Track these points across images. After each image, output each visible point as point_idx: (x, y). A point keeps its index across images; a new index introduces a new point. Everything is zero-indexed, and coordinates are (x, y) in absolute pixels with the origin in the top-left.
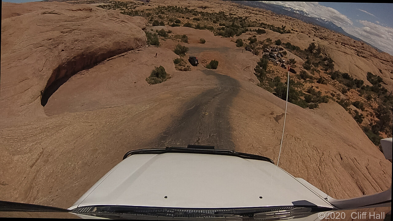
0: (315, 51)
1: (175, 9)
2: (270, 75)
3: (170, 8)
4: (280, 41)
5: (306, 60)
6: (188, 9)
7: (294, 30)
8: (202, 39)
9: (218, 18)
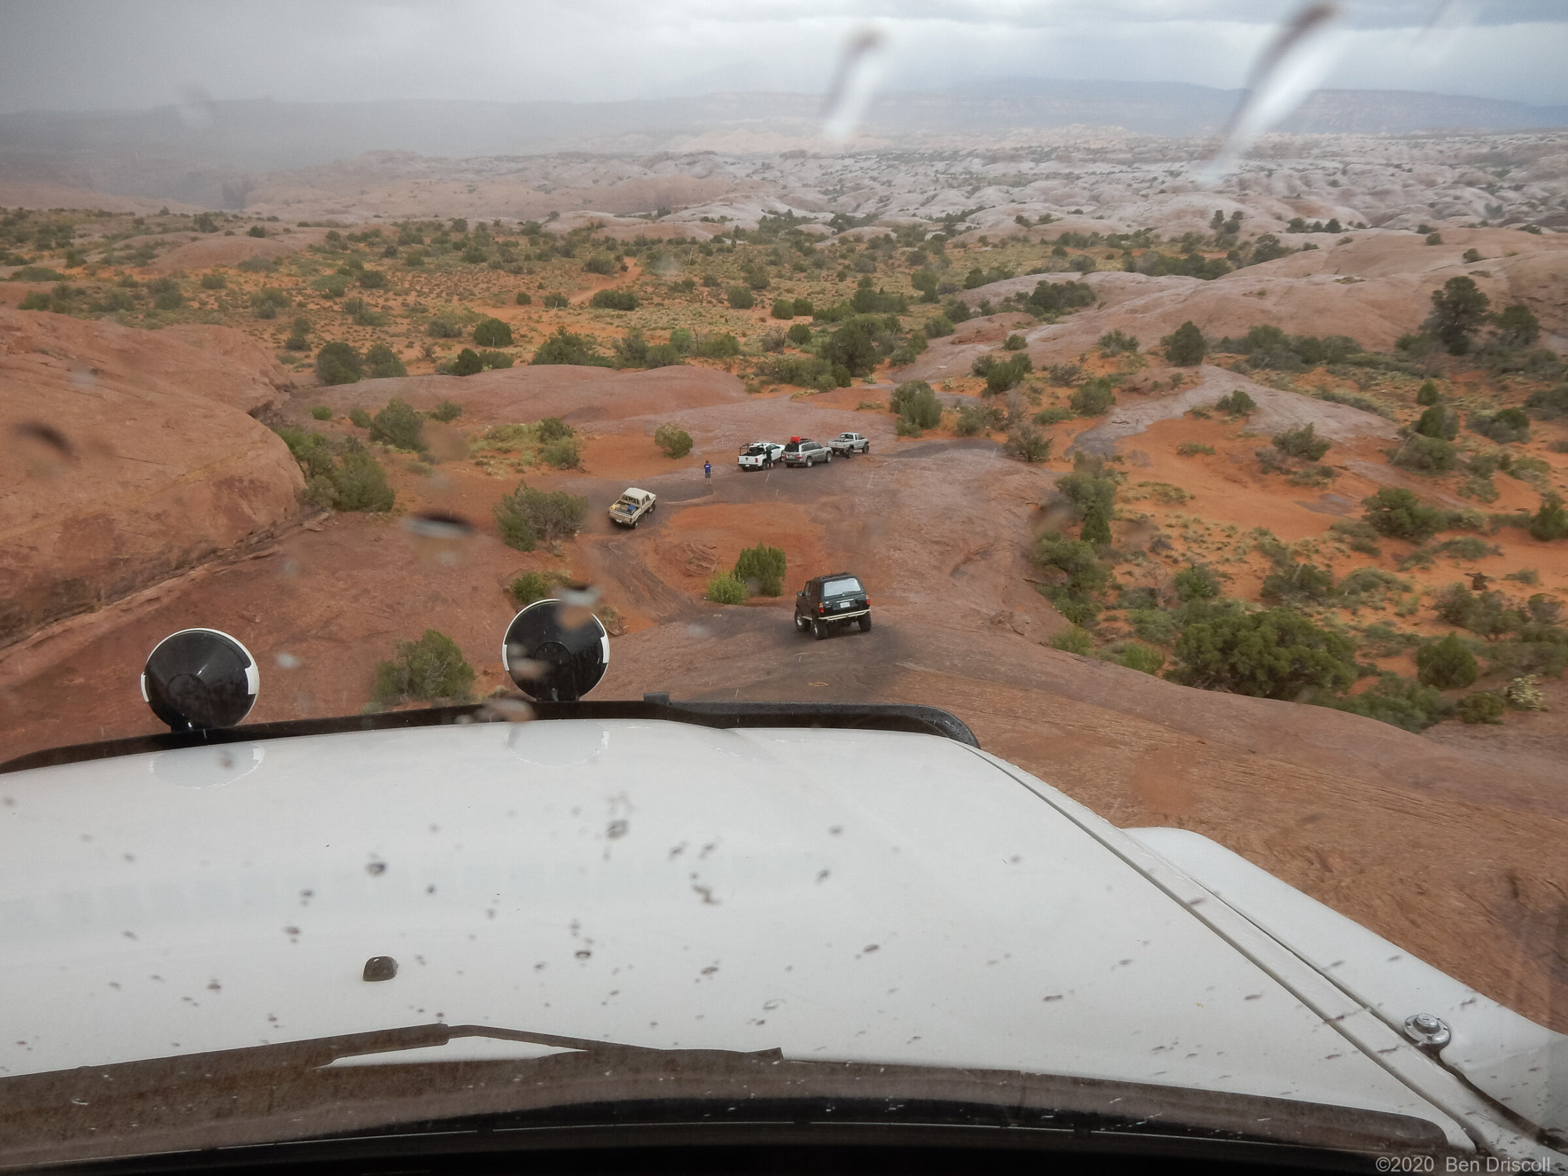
0: (1482, 335)
1: (457, 247)
2: (1136, 570)
3: (421, 242)
4: (1197, 331)
5: (1417, 413)
6: (550, 236)
7: (1311, 221)
8: (668, 430)
9: (761, 269)
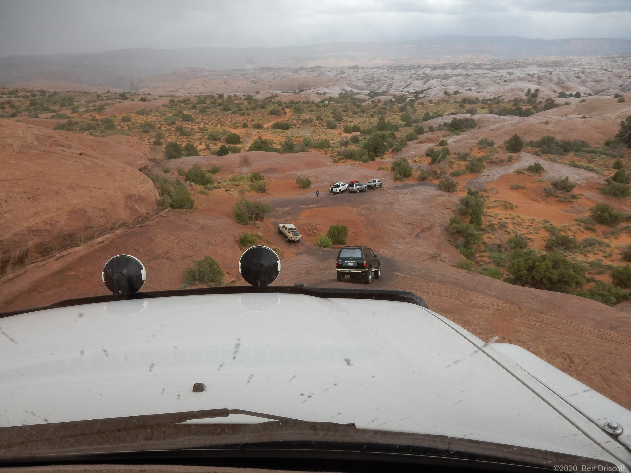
1: (220, 105)
2: (492, 237)
3: (206, 103)
4: (519, 138)
5: (613, 173)
6: (256, 100)
7: (568, 93)
8: (302, 178)
